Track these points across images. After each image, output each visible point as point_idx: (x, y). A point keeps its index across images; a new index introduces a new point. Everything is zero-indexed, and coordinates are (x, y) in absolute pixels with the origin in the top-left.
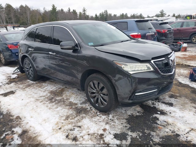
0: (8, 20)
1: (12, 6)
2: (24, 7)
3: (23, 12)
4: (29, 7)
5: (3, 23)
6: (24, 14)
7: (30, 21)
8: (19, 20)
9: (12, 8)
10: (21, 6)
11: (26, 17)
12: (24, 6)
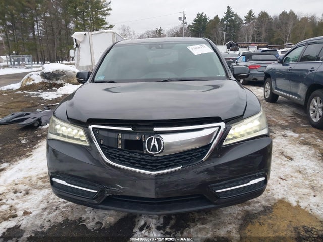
0: (255, 36)
1: (268, 15)
2: (287, 14)
3: (283, 23)
4: (296, 14)
5: (248, 42)
6: (284, 25)
7: (289, 38)
8: (273, 35)
9: (268, 17)
10: (283, 12)
11: (286, 31)
12: (288, 12)
